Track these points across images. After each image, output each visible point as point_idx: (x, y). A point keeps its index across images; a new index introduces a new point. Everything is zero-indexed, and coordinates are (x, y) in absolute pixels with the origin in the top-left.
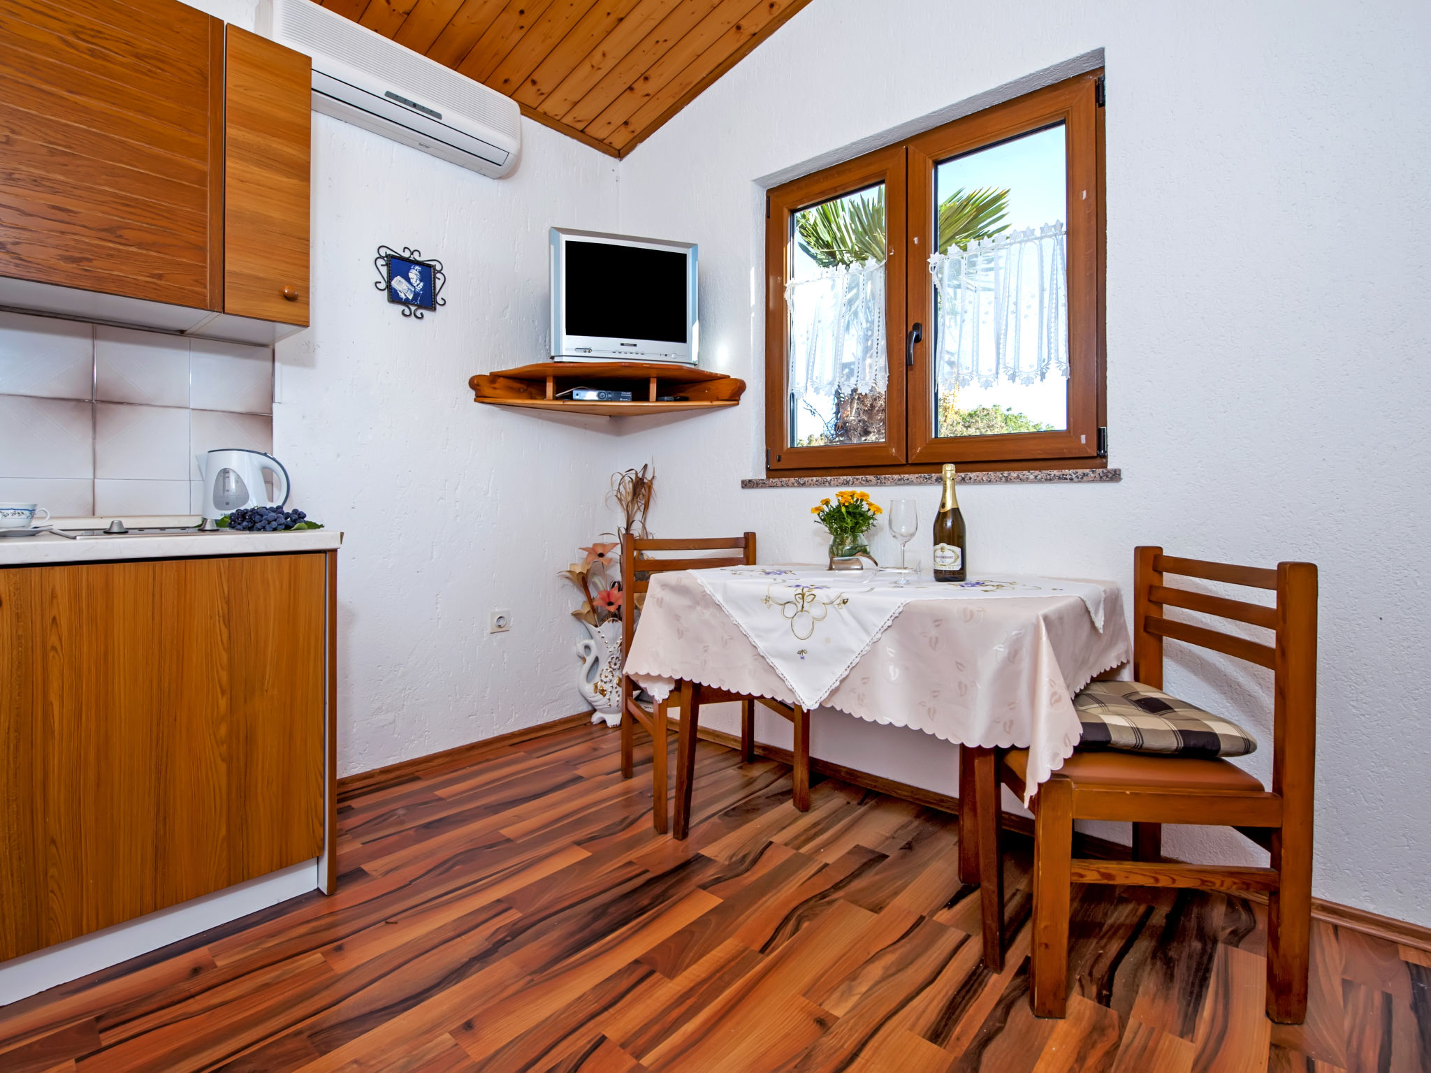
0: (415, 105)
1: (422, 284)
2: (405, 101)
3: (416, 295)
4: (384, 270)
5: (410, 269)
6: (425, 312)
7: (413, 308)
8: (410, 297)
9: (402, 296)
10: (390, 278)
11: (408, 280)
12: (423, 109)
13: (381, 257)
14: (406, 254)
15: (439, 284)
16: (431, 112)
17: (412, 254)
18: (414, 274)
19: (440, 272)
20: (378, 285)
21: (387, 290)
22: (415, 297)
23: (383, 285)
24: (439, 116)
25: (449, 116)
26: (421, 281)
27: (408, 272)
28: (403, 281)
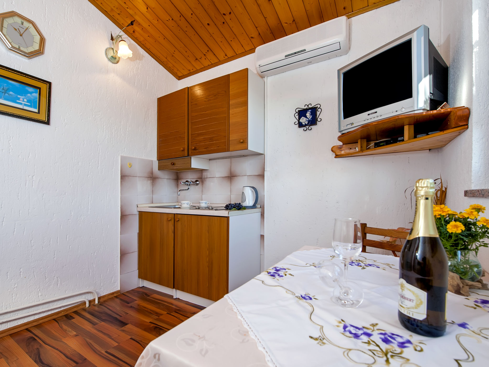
0: (295, 53)
1: (311, 116)
2: (292, 54)
3: (309, 121)
4: (297, 117)
5: (307, 112)
6: (312, 127)
7: (307, 127)
8: (307, 123)
9: (304, 124)
10: (300, 118)
11: (306, 117)
12: (298, 52)
13: (297, 113)
14: (306, 107)
15: (318, 113)
16: (302, 51)
17: (308, 106)
18: (308, 114)
19: (319, 108)
20: (295, 123)
21: (298, 124)
22: (308, 123)
23: (297, 123)
24: (305, 50)
25: (308, 48)
26: (311, 115)
27: (306, 113)
28: (304, 118)
